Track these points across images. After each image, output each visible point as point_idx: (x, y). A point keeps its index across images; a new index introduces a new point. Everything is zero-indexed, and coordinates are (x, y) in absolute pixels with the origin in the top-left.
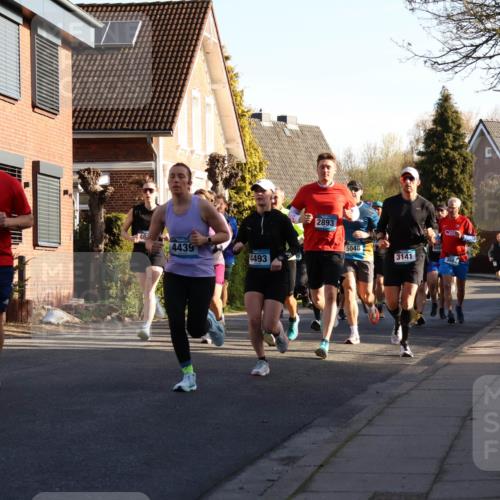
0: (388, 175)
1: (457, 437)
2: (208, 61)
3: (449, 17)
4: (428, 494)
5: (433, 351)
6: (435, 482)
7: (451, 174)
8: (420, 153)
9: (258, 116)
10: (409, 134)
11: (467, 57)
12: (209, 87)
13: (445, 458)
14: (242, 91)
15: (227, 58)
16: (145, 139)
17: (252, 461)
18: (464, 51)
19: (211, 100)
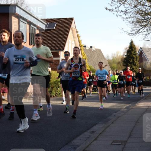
0: (117, 61)
1: (134, 127)
2: (73, 33)
3: (133, 22)
4: (127, 141)
5: (128, 105)
6: (129, 138)
7: (133, 61)
8: (126, 56)
9: (85, 46)
10: (123, 51)
11: (137, 32)
12: (73, 39)
13: (131, 132)
14: (81, 40)
15: (77, 32)
16: (57, 52)
17: (83, 132)
18: (137, 30)
19: (73, 42)
